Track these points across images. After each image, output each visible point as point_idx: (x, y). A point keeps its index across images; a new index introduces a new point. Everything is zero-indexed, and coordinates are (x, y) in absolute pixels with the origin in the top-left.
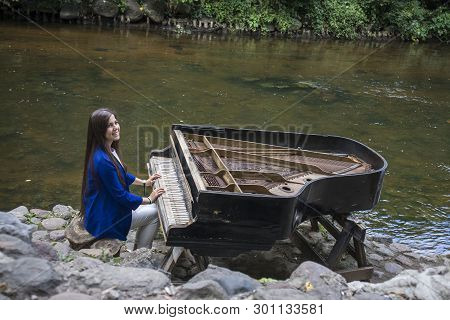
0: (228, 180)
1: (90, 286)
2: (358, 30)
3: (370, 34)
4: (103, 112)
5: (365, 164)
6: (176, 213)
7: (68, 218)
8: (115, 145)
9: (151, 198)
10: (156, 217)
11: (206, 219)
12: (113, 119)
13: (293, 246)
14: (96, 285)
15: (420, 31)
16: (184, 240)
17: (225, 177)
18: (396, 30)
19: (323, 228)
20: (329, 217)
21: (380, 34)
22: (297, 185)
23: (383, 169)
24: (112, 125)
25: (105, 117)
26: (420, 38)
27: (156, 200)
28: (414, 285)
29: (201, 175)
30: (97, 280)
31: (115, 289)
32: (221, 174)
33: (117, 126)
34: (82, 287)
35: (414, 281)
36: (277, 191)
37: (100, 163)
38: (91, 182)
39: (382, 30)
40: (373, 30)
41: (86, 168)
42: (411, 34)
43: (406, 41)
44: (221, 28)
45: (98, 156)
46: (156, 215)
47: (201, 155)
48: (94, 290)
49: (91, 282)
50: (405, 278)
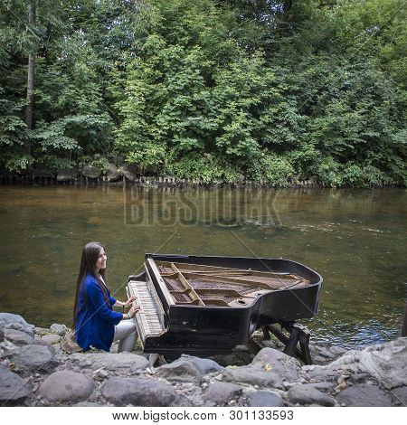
0: (193, 297)
1: (83, 367)
2: (289, 180)
3: (298, 182)
4: (95, 245)
5: (304, 280)
6: (152, 325)
7: (62, 334)
8: (102, 272)
9: (129, 314)
10: (135, 331)
11: (176, 329)
12: (102, 252)
13: (250, 353)
14: (88, 366)
15: (336, 179)
16: (158, 347)
17: (190, 294)
18: (319, 180)
19: (274, 337)
20: (277, 326)
21: (306, 183)
22: (250, 299)
23: (320, 283)
24: (101, 256)
25: (97, 249)
26: (337, 185)
27: (134, 316)
28: (358, 361)
29: (171, 293)
30: (89, 362)
31: (105, 369)
32: (187, 292)
33: (105, 257)
34: (76, 368)
35: (358, 357)
36: (234, 304)
37: (89, 286)
38: (82, 302)
39: (307, 179)
40: (300, 180)
41: (78, 290)
42: (330, 182)
43: (326, 187)
44: (182, 183)
45: (89, 280)
46: (134, 329)
47: (170, 277)
48: (86, 370)
49: (84, 364)
50: (349, 356)
